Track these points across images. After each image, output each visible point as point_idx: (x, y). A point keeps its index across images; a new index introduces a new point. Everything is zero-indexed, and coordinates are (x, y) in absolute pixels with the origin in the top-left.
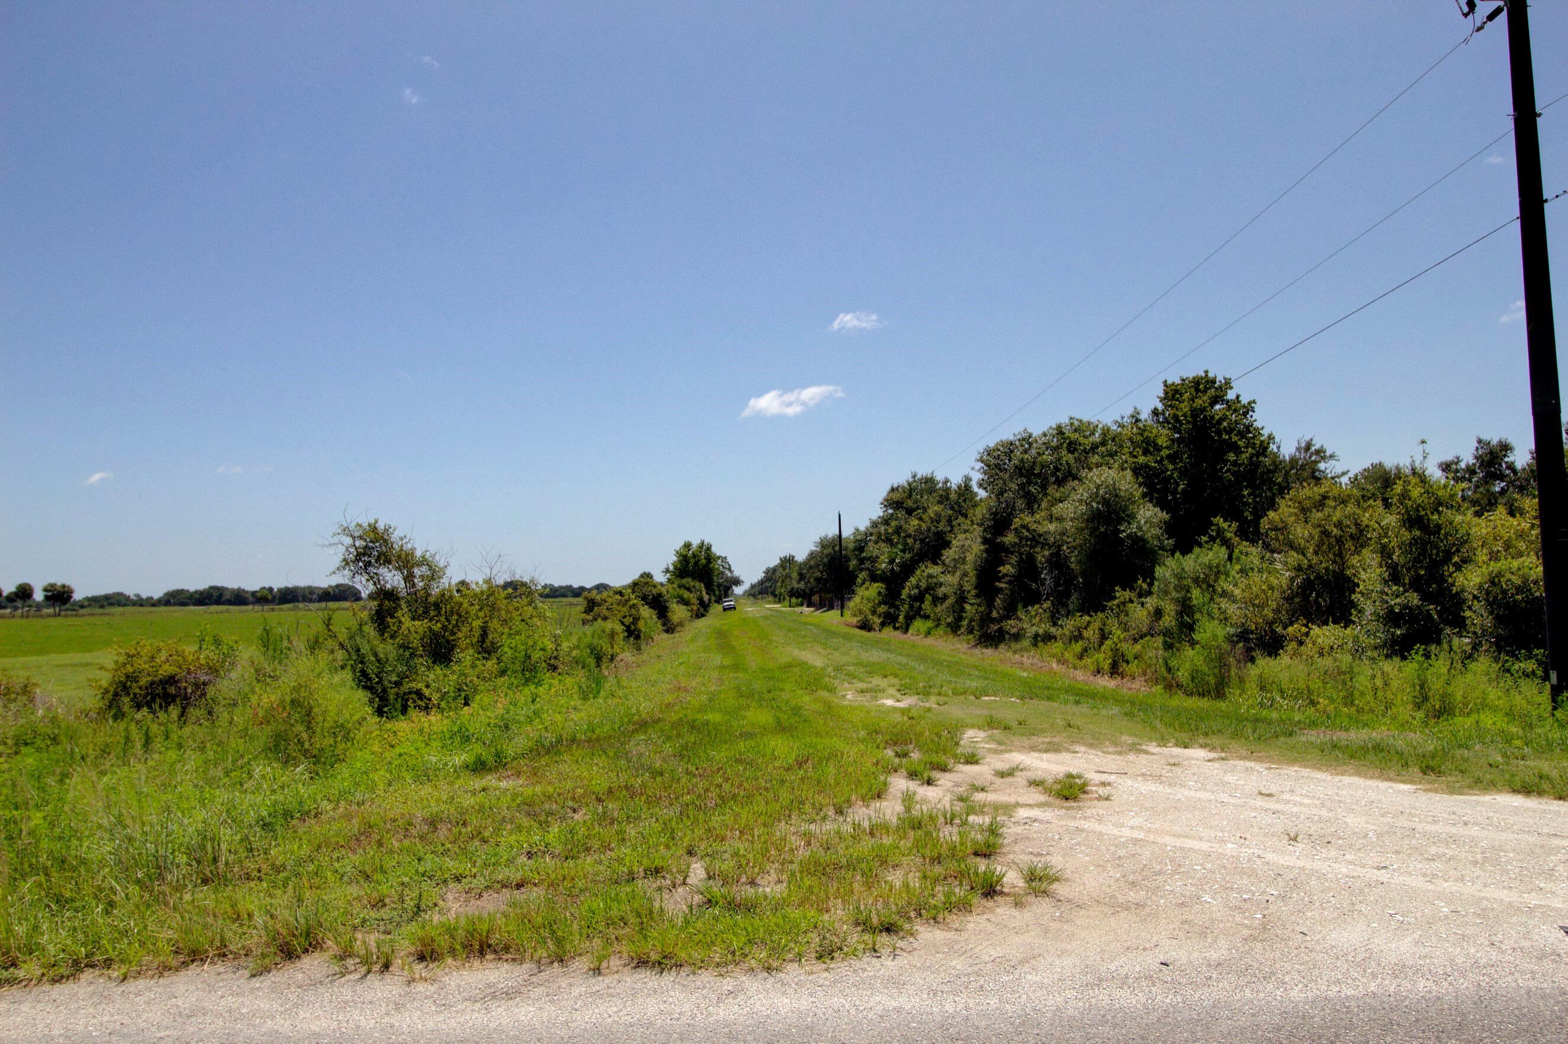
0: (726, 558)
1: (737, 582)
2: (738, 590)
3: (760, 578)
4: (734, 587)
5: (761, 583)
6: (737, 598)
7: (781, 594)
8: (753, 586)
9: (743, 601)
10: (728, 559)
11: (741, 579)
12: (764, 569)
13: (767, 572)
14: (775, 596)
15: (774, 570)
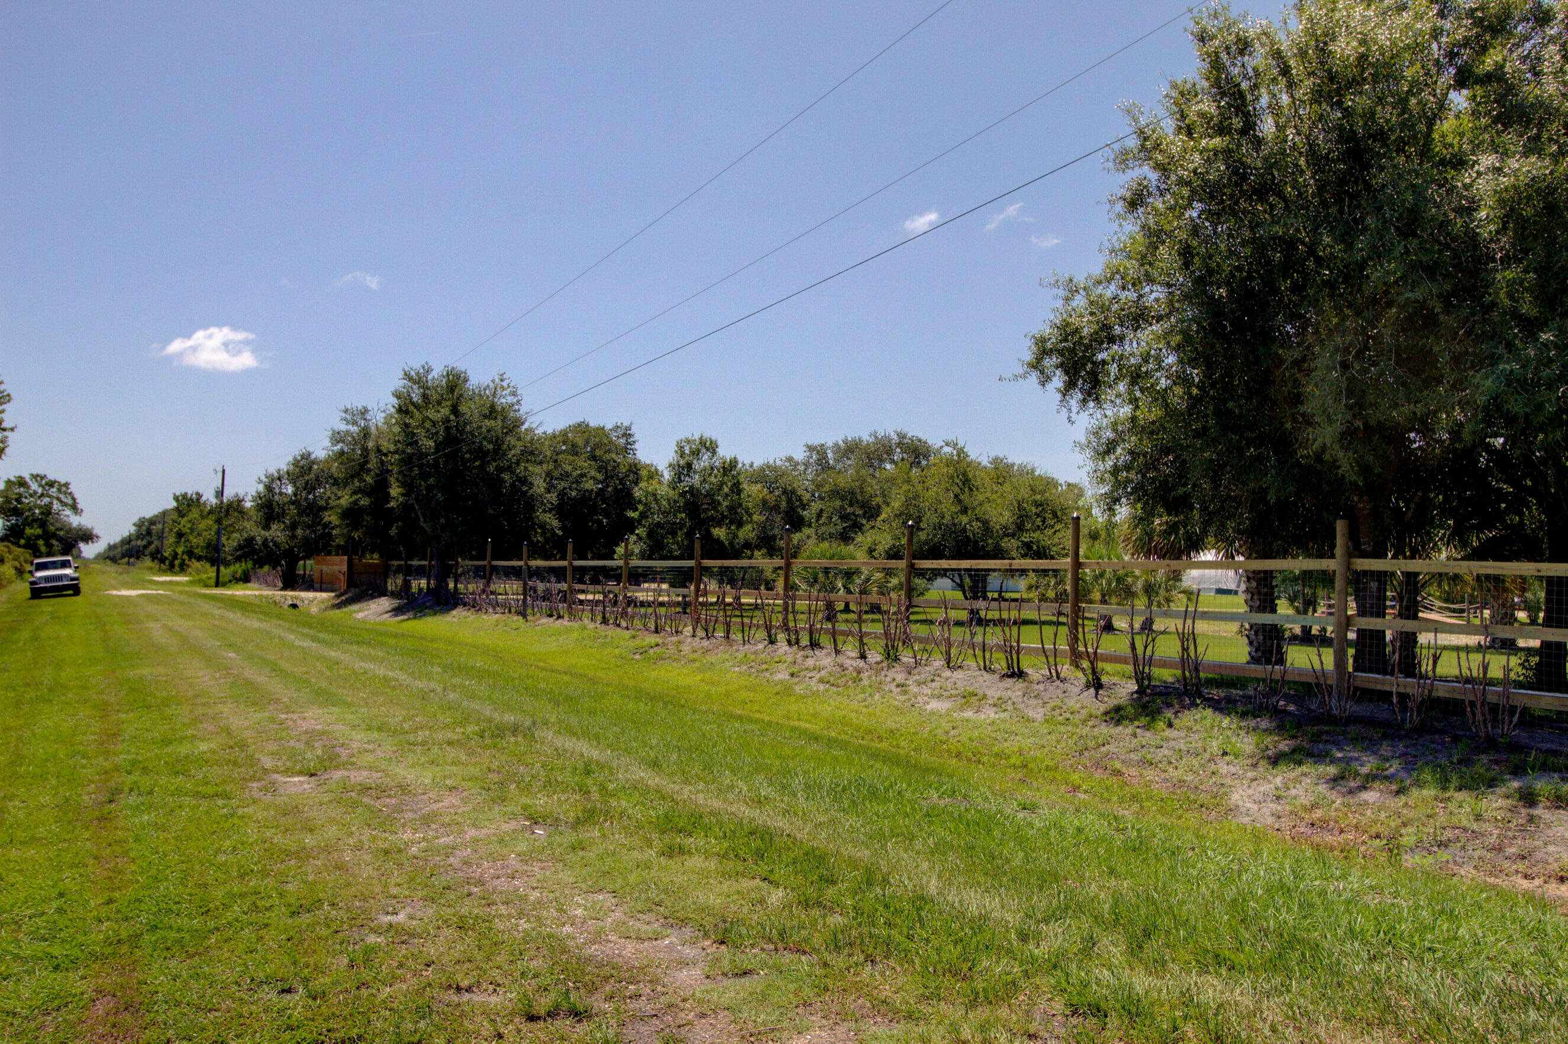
0: (67, 485)
1: (88, 536)
2: (89, 551)
3: (126, 534)
4: (82, 545)
5: (127, 541)
6: (87, 562)
7: (175, 556)
8: (111, 548)
9: (98, 566)
10: (73, 488)
11: (95, 532)
12: (135, 520)
13: (140, 524)
14: (163, 560)
15: (152, 522)
